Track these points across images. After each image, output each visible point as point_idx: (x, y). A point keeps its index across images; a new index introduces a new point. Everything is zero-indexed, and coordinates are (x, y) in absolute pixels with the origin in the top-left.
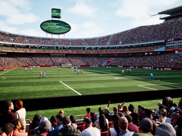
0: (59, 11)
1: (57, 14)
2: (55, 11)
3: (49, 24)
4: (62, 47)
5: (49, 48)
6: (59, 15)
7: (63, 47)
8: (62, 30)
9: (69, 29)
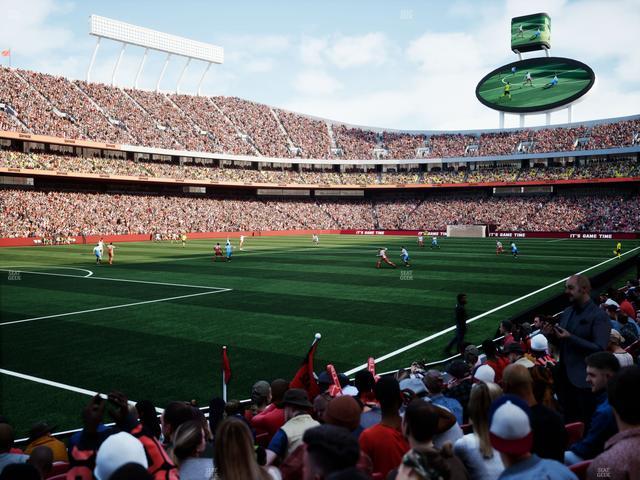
0: (536, 21)
1: (528, 35)
2: (521, 26)
3: (504, 78)
4: (544, 159)
5: (494, 167)
6: (537, 36)
7: (550, 160)
8: (559, 91)
9: (588, 81)
